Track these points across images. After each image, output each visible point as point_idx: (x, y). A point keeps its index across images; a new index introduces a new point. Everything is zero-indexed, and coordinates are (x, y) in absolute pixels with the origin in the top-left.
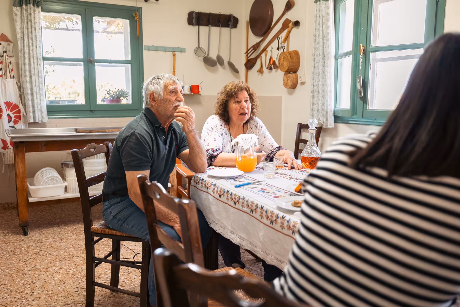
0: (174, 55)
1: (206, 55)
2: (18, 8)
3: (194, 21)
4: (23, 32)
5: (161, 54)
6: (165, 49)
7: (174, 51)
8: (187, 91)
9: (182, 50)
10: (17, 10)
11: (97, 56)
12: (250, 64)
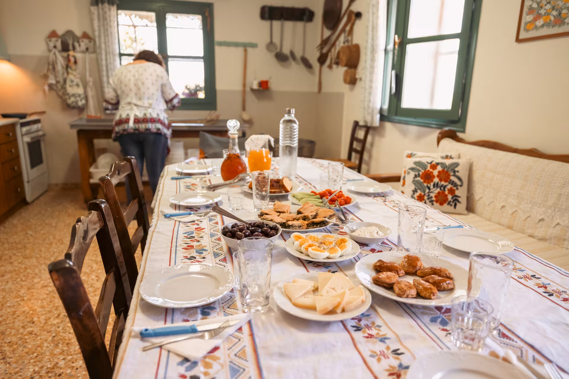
0: (246, 51)
1: (278, 50)
2: (95, 7)
3: (267, 15)
4: (100, 30)
5: (232, 49)
6: (236, 45)
7: (246, 46)
8: (255, 86)
9: (254, 46)
10: (94, 9)
11: (170, 53)
12: (322, 60)
